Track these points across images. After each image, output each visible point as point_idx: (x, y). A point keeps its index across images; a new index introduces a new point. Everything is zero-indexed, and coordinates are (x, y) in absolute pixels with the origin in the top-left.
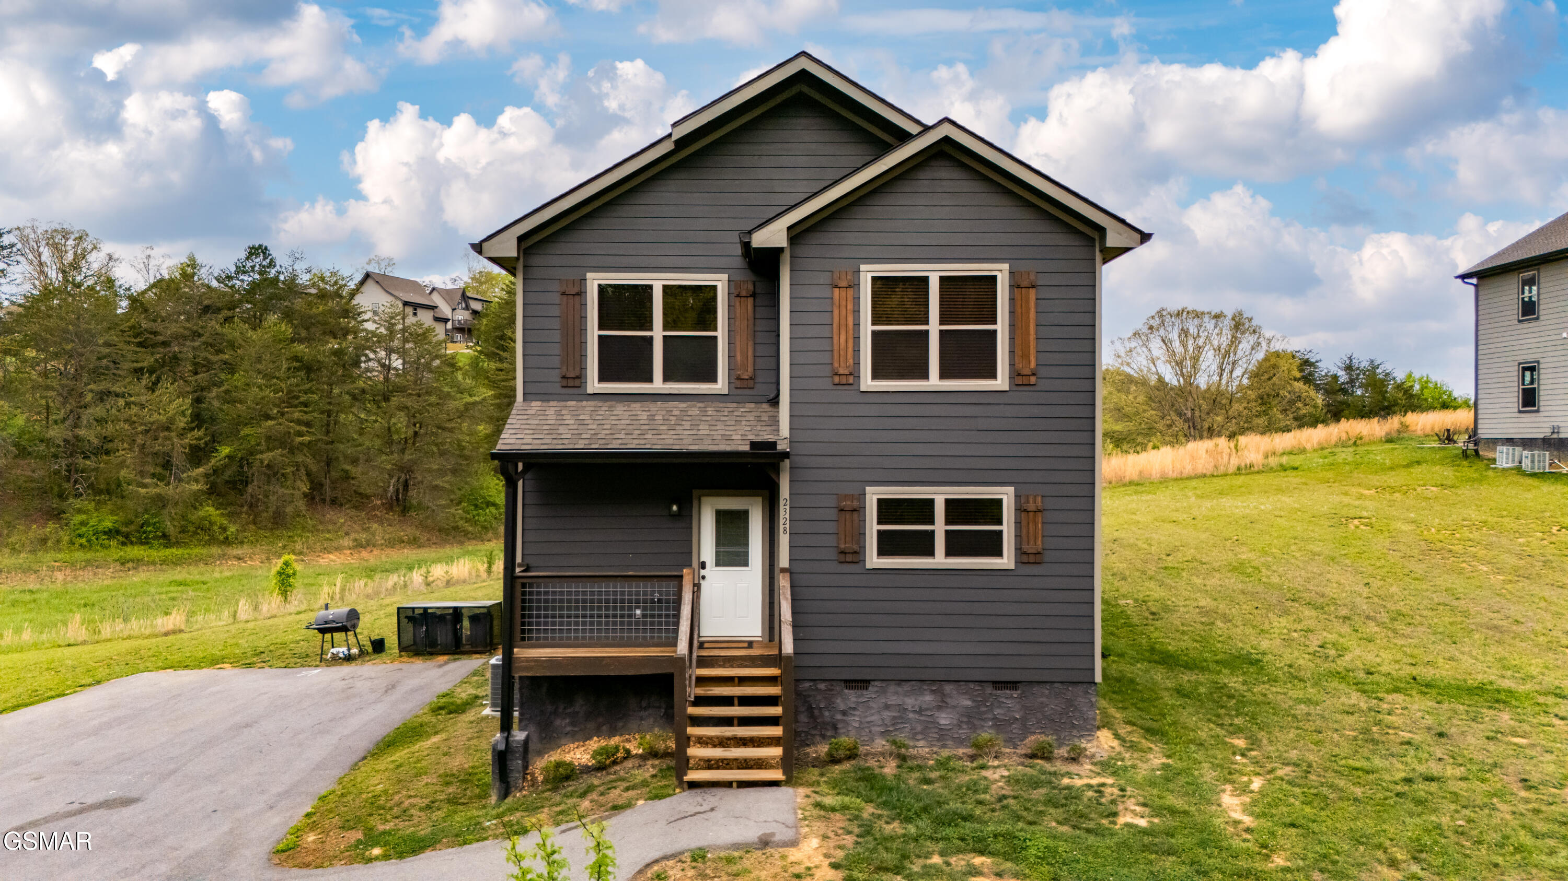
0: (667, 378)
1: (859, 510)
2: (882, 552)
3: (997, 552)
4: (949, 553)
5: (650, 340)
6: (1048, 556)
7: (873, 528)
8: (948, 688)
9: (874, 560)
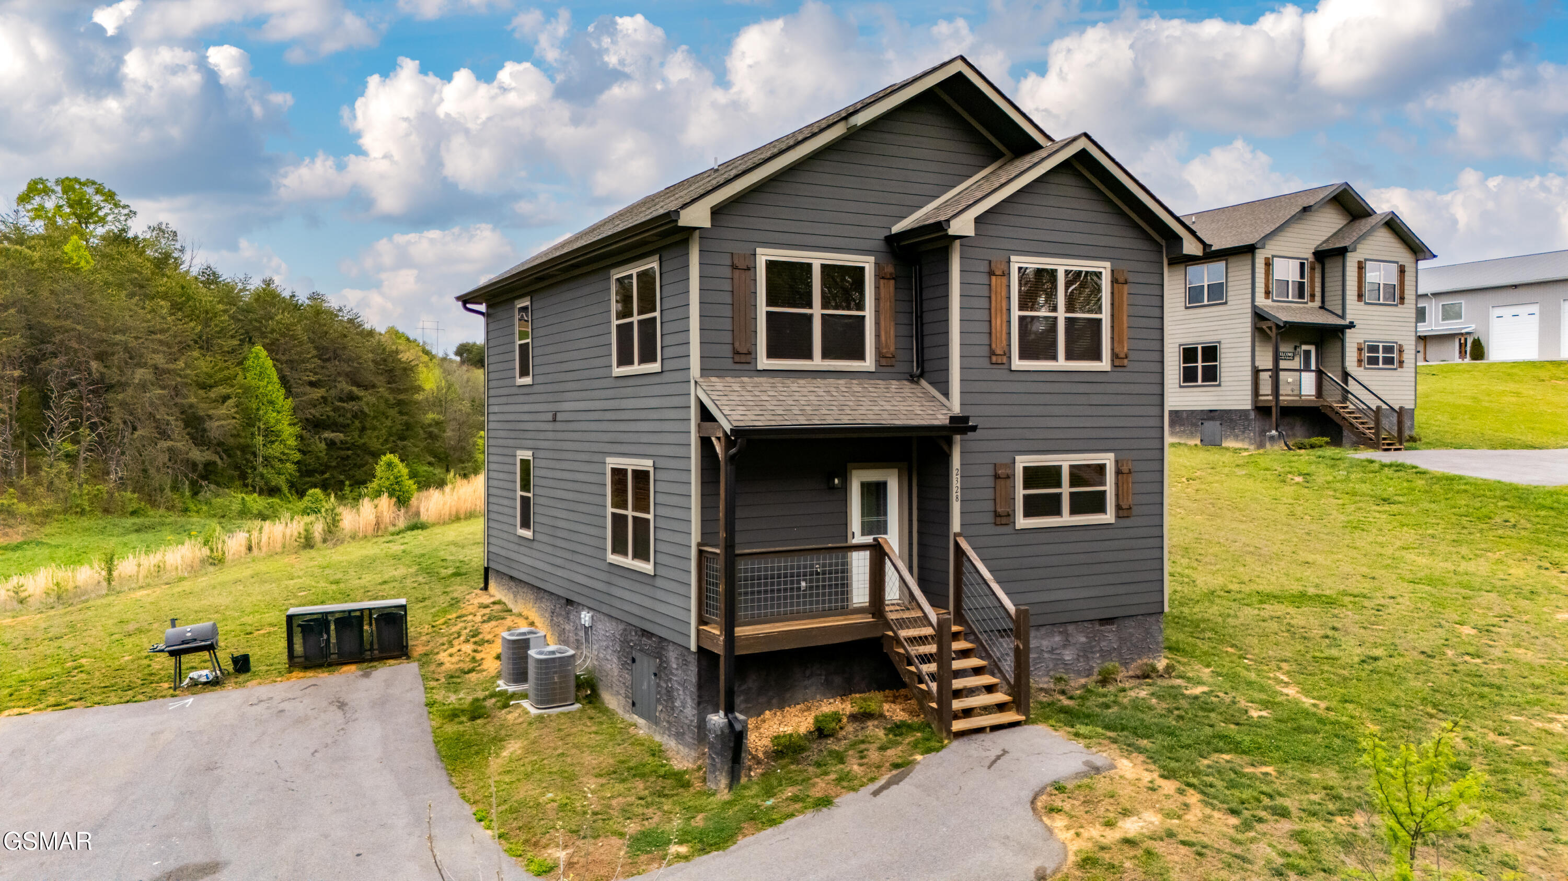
0: (826, 355)
1: (1010, 477)
2: (1027, 514)
3: (1101, 509)
4: (1074, 511)
5: (809, 318)
6: (1136, 511)
7: (1020, 492)
8: (1071, 628)
9: (1022, 522)
